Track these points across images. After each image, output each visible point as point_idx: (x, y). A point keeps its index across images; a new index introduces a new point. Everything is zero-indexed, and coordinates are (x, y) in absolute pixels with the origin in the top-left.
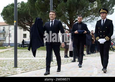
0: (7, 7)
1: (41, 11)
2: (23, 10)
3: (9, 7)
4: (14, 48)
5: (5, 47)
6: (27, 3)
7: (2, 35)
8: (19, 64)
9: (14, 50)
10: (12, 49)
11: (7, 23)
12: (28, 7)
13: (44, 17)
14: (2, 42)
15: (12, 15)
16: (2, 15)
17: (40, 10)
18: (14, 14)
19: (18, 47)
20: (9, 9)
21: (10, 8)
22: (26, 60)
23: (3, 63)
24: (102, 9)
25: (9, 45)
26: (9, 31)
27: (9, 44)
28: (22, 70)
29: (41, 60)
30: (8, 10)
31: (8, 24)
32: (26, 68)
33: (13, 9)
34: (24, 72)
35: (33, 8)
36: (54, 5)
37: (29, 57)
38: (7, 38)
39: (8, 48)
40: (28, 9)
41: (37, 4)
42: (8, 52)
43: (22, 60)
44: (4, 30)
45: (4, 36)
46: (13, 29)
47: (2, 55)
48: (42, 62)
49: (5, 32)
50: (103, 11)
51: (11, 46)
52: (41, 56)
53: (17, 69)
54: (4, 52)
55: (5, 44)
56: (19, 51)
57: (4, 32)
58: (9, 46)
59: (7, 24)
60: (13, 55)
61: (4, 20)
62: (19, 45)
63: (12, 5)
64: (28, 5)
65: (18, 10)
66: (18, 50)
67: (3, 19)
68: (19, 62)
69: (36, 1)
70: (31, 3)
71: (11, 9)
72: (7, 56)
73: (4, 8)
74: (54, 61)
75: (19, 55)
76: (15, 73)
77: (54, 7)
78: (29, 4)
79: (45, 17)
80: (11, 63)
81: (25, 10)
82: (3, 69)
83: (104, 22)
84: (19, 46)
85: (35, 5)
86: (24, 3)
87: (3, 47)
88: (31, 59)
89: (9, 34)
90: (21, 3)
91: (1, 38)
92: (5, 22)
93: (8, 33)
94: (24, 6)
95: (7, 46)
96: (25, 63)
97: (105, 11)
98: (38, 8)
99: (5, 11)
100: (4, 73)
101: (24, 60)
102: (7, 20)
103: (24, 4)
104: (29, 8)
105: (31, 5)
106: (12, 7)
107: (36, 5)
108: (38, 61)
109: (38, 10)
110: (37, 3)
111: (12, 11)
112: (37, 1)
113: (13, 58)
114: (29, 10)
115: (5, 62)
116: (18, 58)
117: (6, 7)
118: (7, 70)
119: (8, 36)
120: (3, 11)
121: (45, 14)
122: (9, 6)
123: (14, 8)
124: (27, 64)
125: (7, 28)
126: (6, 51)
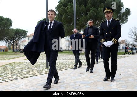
1: (67, 23)
10: (44, 54)
24: (106, 9)
36: (77, 19)
41: (63, 18)
42: (42, 56)
48: (68, 64)
50: (108, 10)
52: (67, 59)
53: (48, 69)
70: (59, 17)
72: (41, 59)
77: (77, 20)
78: (57, 18)
82: (38, 69)
97: (110, 10)
100: (38, 72)
107: (62, 19)
108: (65, 63)
109: (64, 22)
115: (39, 64)
118: (41, 70)
121: (70, 26)
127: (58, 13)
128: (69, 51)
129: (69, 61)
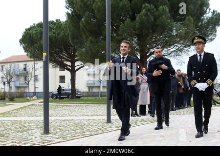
0: (32, 28)
1: (90, 36)
2: (58, 34)
3: (34, 29)
4: (43, 100)
5: (28, 99)
6: (67, 21)
7: (22, 79)
8: (53, 129)
9: (43, 103)
10: (39, 103)
11: (31, 57)
12: (68, 30)
13: (96, 46)
14: (23, 89)
15: (40, 43)
16: (21, 43)
17: (88, 35)
18: (43, 42)
19: (50, 99)
20: (34, 32)
21: (36, 30)
22: (64, 121)
23: (24, 127)
24: (196, 38)
25: (35, 95)
26: (34, 71)
27: (35, 93)
28: (58, 138)
29: (91, 121)
30: (33, 35)
31: (32, 59)
32: (65, 134)
33: (41, 33)
34: (60, 142)
35: (76, 31)
37: (70, 116)
38: (32, 83)
39: (32, 100)
40: (67, 33)
41: (83, 24)
42: (33, 107)
43: (57, 121)
44: (25, 69)
45: (25, 80)
46: (41, 67)
47: (23, 112)
48: (92, 124)
49: (28, 72)
50: (199, 40)
51: (37, 97)
52: (90, 114)
53: (48, 136)
54: (25, 107)
55: (28, 94)
56: (53, 105)
57: (25, 72)
58: (35, 97)
59: (30, 59)
60: (42, 112)
61: (26, 51)
62: (53, 95)
63: (40, 25)
64: (67, 26)
65: (49, 34)
66: (50, 104)
67: (24, 51)
68: (52, 124)
69: (81, 19)
70: (73, 22)
71: (37, 33)
72: (31, 114)
73: (26, 30)
74: (113, 123)
75: (53, 112)
76: (46, 143)
77: (112, 29)
78: (70, 24)
79: (98, 46)
80: (37, 126)
81: (63, 34)
82: (24, 137)
83: (202, 57)
84: (52, 98)
85: (79, 26)
86: (60, 22)
87: (24, 99)
88: (72, 120)
89: (35, 76)
90: (55, 22)
91: (21, 82)
92: (27, 55)
93: (33, 75)
94: (60, 28)
95: (32, 97)
96: (63, 126)
97: (201, 40)
98: (85, 30)
99: (27, 35)
101: (61, 121)
102: (31, 52)
103: (61, 25)
104: (70, 31)
105: (73, 25)
106: (39, 29)
107: (81, 25)
108: (85, 122)
109: (85, 34)
110: (83, 22)
111: (39, 36)
112: (83, 19)
113: (42, 118)
114: (70, 33)
115: (27, 124)
116: (50, 118)
117: (29, 29)
118: (32, 139)
119: (33, 79)
120: (23, 36)
121: (97, 42)
122: (34, 27)
123: (43, 31)
124: (66, 128)
125: (30, 65)
126: (30, 105)
127: (70, 12)
128: (94, 98)
129: (95, 117)
